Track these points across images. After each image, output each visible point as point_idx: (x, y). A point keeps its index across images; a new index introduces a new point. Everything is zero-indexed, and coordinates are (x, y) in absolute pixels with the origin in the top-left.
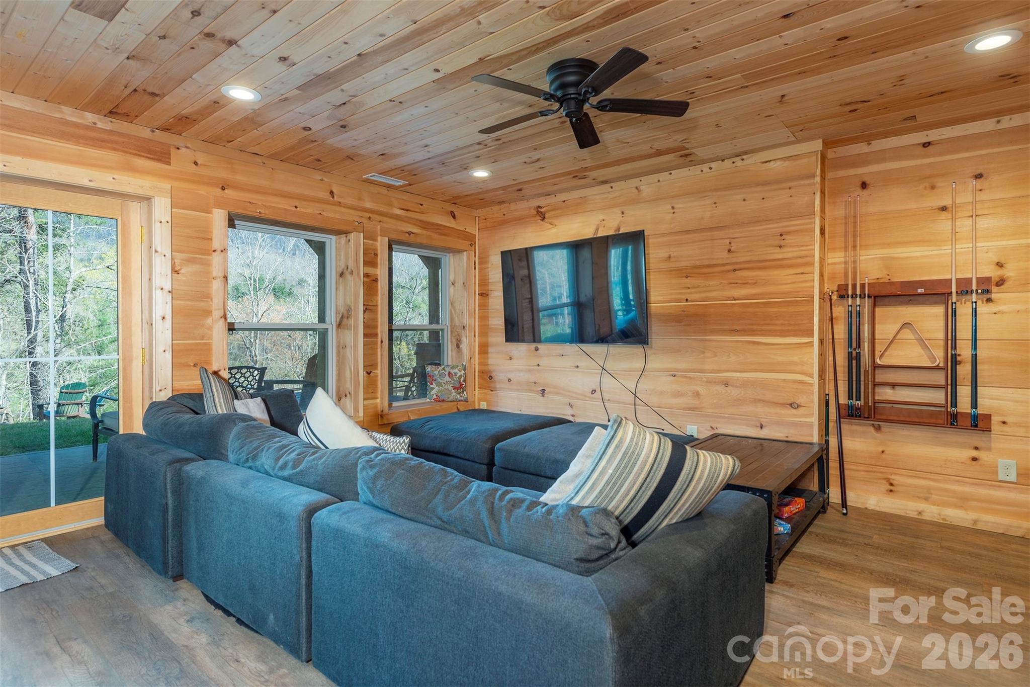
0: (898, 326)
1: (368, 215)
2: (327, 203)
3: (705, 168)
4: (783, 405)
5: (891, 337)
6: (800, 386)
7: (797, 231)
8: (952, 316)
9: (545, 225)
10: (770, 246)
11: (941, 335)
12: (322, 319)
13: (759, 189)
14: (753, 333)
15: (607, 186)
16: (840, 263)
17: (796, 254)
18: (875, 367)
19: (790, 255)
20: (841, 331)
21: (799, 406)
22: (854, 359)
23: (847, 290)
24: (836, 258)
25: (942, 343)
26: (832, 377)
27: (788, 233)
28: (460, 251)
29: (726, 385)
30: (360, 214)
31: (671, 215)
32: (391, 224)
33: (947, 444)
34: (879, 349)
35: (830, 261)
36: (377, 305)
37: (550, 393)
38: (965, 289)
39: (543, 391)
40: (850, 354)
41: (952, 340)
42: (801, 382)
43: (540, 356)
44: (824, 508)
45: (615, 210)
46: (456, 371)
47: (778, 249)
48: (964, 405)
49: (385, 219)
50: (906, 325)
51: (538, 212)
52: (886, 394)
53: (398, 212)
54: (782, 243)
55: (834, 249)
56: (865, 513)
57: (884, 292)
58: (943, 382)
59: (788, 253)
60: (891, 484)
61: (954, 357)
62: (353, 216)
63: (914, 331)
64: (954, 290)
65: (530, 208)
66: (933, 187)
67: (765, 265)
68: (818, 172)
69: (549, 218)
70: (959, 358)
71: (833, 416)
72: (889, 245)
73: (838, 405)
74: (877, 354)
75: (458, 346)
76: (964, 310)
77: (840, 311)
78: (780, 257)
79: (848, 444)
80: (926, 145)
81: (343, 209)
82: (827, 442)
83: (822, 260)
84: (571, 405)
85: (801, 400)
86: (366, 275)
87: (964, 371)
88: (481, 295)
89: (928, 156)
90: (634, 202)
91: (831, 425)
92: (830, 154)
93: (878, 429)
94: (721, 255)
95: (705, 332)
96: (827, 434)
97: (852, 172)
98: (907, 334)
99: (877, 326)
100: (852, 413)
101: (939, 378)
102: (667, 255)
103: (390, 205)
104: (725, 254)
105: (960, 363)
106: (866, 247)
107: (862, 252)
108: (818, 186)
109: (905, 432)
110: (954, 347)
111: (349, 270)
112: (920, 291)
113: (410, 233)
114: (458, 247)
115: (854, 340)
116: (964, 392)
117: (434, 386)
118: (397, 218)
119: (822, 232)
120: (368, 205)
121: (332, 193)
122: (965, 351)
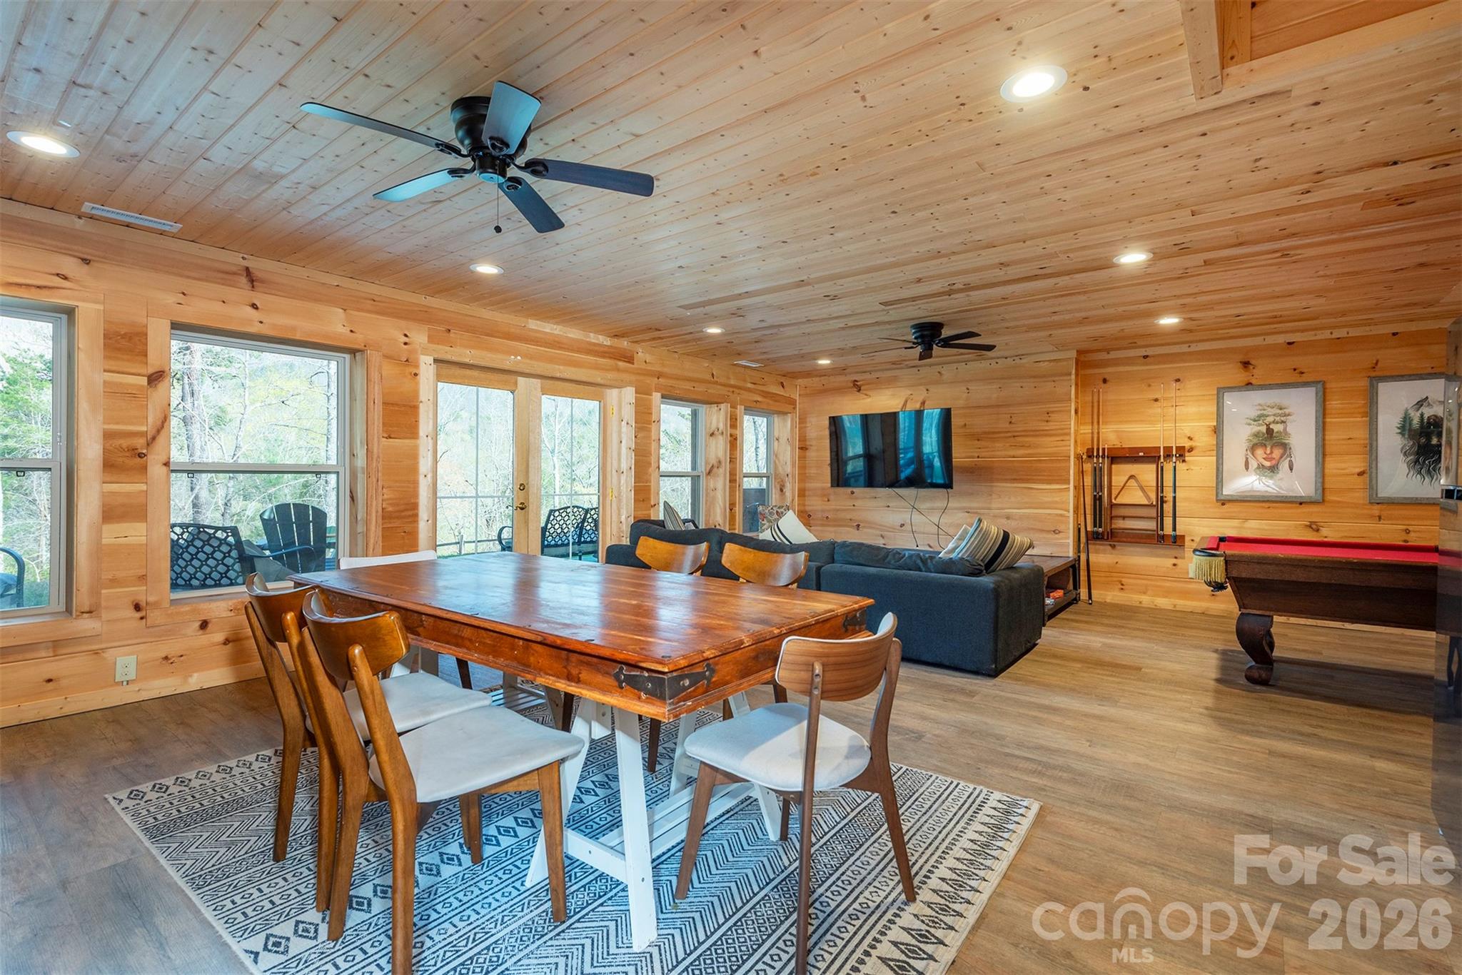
0: (1127, 477)
1: (731, 389)
2: (710, 382)
3: (993, 362)
4: (1048, 531)
5: (1122, 485)
6: (1060, 518)
7: (1060, 411)
8: (1160, 473)
9: (860, 395)
10: (1039, 420)
11: (1155, 484)
12: (694, 467)
13: (1032, 380)
14: (1027, 481)
15: (916, 369)
16: (1088, 433)
17: (1058, 427)
18: (1112, 506)
19: (1054, 427)
20: (1088, 480)
21: (1060, 532)
22: (1097, 500)
23: (1093, 452)
24: (1086, 429)
25: (1155, 489)
26: (1083, 512)
27: (1053, 412)
28: (785, 413)
29: (1008, 518)
30: (728, 389)
31: (966, 394)
32: (746, 395)
33: (1158, 556)
34: (1114, 493)
35: (1082, 432)
36: (736, 458)
37: (864, 527)
38: (1168, 452)
39: (858, 526)
40: (1095, 496)
41: (1160, 487)
42: (1061, 515)
43: (857, 498)
44: (1076, 600)
45: (921, 387)
46: (782, 510)
47: (1046, 423)
48: (1168, 530)
49: (742, 392)
50: (1132, 477)
51: (854, 385)
52: (1120, 524)
53: (749, 385)
54: (1049, 419)
55: (1085, 424)
56: (1105, 604)
57: (1120, 454)
58: (1155, 515)
59: (1052, 426)
60: (1122, 585)
61: (1162, 497)
62: (723, 391)
63: (1137, 481)
64: (1162, 454)
65: (847, 381)
66: (1149, 386)
67: (1037, 433)
68: (1074, 372)
69: (865, 390)
70: (1165, 499)
71: (1083, 539)
72: (1121, 422)
73: (1086, 531)
74: (1113, 496)
75: (781, 490)
76: (1168, 467)
77: (1088, 467)
78: (1047, 428)
79: (1093, 558)
80: (1145, 357)
81: (719, 387)
82: (1079, 557)
83: (1076, 431)
84: (882, 536)
85: (1061, 527)
86: (731, 435)
87: (1168, 508)
88: (801, 448)
89: (1147, 364)
90: (937, 383)
91: (1082, 546)
92: (1082, 358)
93: (1113, 547)
94: (1003, 425)
95: (992, 481)
96: (1079, 552)
97: (1097, 371)
98: (1132, 482)
99: (1113, 478)
100: (1095, 537)
101: (1153, 512)
102: (963, 423)
103: (745, 381)
104: (1007, 425)
105: (1166, 502)
106: (1106, 423)
107: (1104, 427)
108: (1073, 382)
109: (1132, 549)
110: (1162, 492)
111: (720, 431)
112: (1141, 454)
113: (756, 402)
114: (786, 410)
115: (1098, 486)
116: (1168, 522)
117: (765, 522)
118: (749, 390)
119: (1076, 412)
120: (732, 382)
121: (713, 374)
122: (1169, 494)
